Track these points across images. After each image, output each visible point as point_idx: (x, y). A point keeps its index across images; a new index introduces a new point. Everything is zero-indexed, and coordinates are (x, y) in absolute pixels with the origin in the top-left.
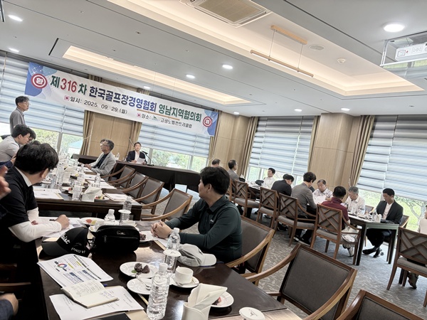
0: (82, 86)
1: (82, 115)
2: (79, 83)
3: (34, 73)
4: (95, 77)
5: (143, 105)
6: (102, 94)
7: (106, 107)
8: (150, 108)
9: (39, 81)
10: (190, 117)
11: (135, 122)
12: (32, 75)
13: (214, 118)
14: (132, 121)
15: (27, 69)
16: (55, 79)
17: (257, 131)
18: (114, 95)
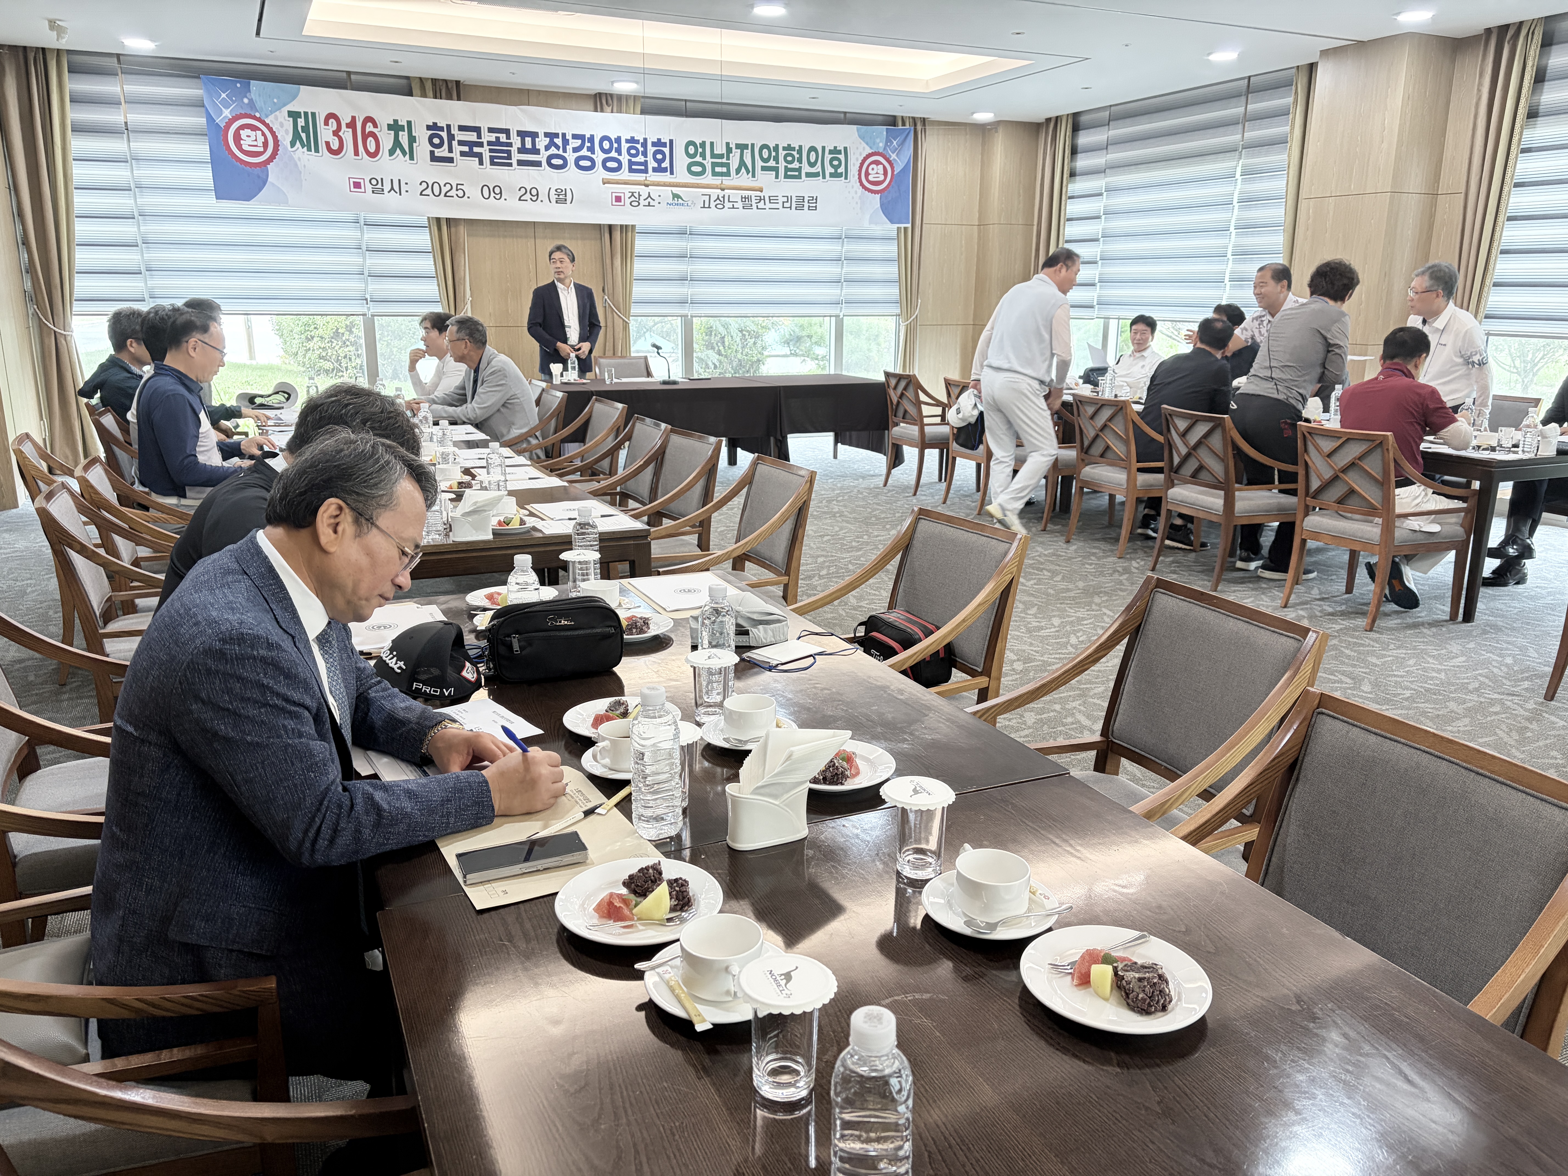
0: (395, 127)
1: (423, 239)
2: (384, 120)
3: (227, 113)
4: (434, 81)
5: (625, 158)
6: (471, 144)
7: (496, 192)
8: (652, 164)
9: (250, 139)
10: (806, 168)
11: (611, 227)
12: (221, 121)
13: (899, 151)
14: (599, 227)
15: (198, 104)
16: (301, 122)
17: (1073, 174)
18: (516, 142)
